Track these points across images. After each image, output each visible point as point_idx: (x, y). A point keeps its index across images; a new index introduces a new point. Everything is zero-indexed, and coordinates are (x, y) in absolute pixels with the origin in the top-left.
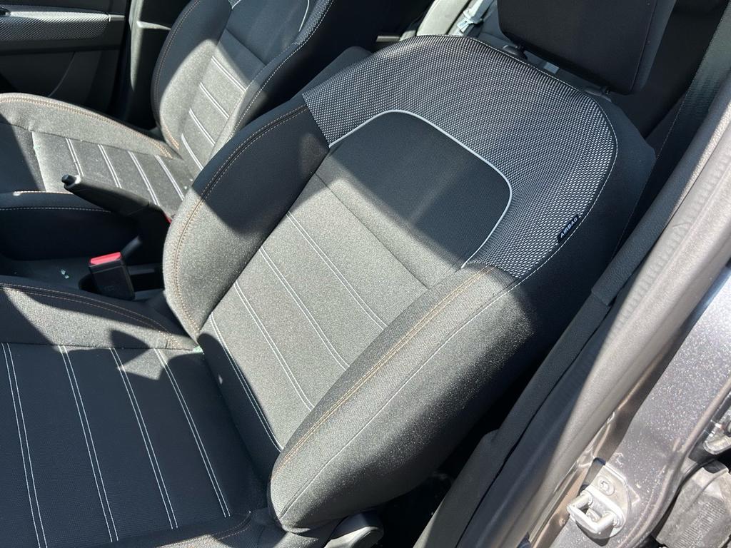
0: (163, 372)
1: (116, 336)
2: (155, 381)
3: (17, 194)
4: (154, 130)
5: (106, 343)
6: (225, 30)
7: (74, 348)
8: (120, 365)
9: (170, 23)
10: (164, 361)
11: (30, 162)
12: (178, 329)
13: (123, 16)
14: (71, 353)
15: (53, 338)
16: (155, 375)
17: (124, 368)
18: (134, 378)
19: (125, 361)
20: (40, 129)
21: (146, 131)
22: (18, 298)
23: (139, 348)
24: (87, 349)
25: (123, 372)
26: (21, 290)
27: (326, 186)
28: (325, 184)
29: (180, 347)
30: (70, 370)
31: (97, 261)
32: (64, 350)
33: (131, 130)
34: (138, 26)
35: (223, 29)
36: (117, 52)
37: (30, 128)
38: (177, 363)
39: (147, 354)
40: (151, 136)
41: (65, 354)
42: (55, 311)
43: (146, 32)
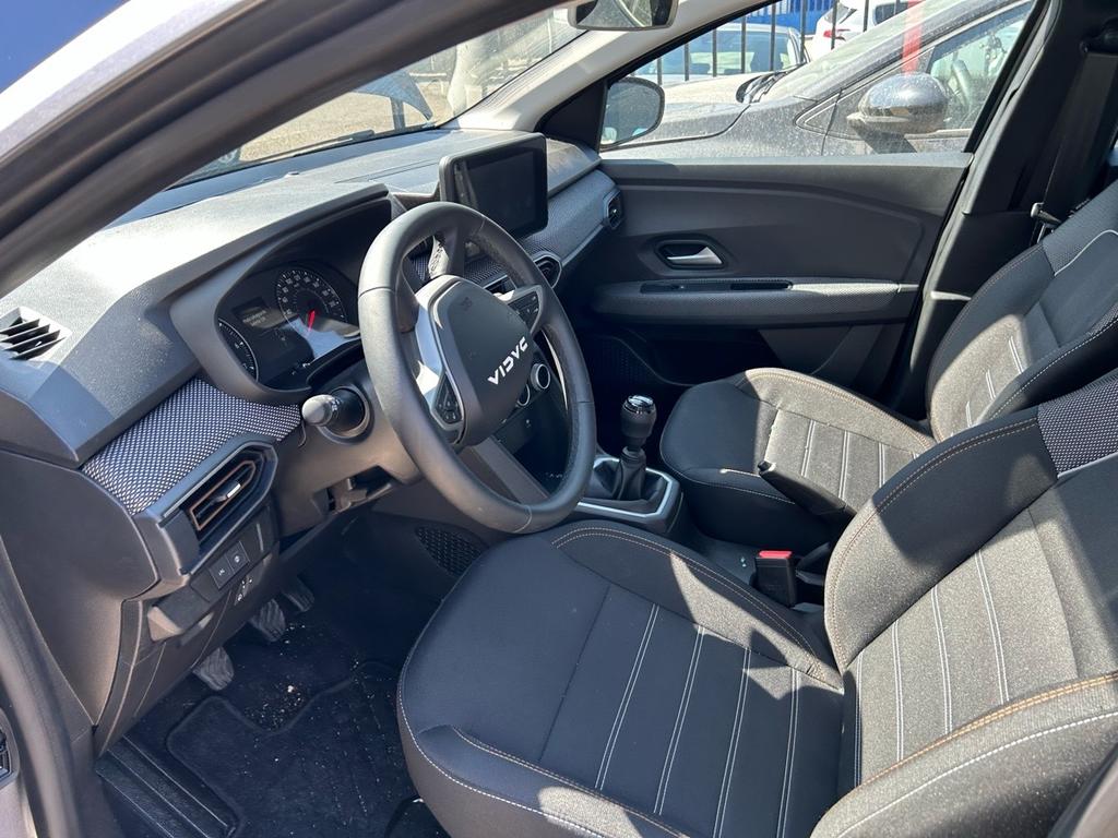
0: (789, 695)
1: (756, 637)
2: (774, 699)
3: (724, 471)
4: (923, 423)
5: (743, 641)
6: (1038, 304)
7: (712, 634)
8: (746, 668)
9: (971, 291)
10: (798, 684)
11: (760, 441)
12: (828, 658)
13: (916, 286)
14: (707, 636)
15: (697, 617)
16: (778, 694)
17: (750, 672)
18: (754, 685)
19: (753, 666)
20: (789, 407)
21: (913, 422)
22: (679, 567)
23: (777, 660)
24: (724, 639)
25: (746, 675)
26: (684, 560)
27: (1035, 527)
28: (1035, 524)
29: (824, 678)
30: (697, 652)
31: (766, 555)
32: (701, 631)
33: (891, 418)
34: (933, 296)
35: (1035, 302)
36: (902, 326)
37: (779, 405)
38: (809, 693)
39: (781, 670)
40: (917, 428)
41: (700, 635)
42: (706, 590)
43: (940, 304)
